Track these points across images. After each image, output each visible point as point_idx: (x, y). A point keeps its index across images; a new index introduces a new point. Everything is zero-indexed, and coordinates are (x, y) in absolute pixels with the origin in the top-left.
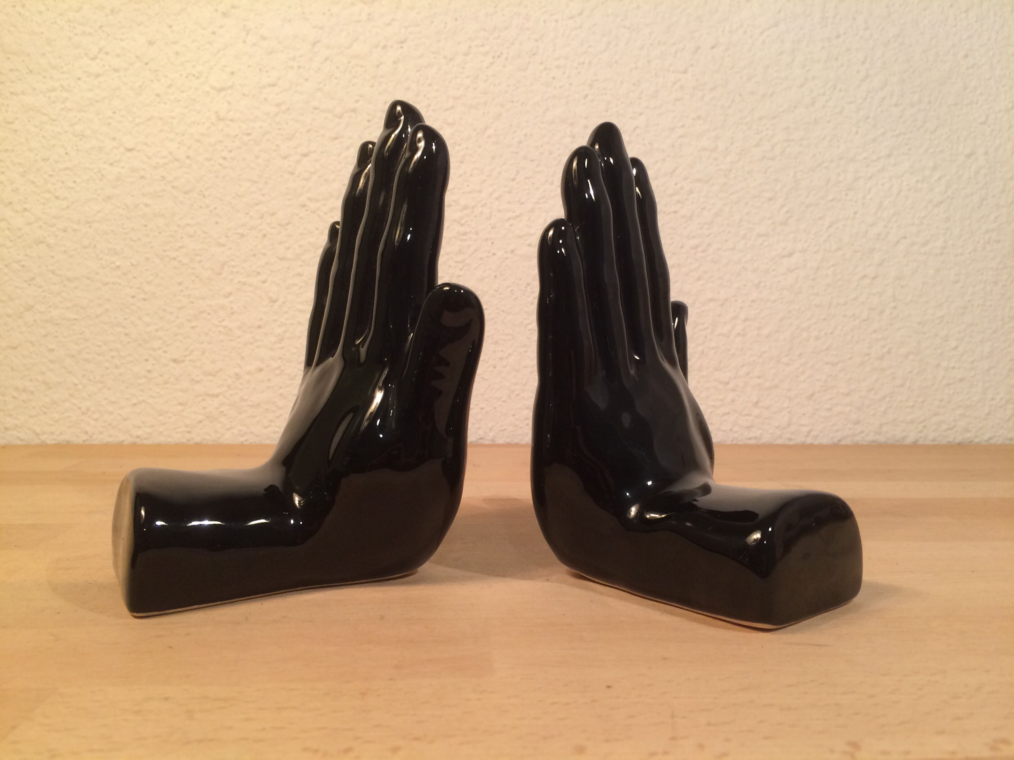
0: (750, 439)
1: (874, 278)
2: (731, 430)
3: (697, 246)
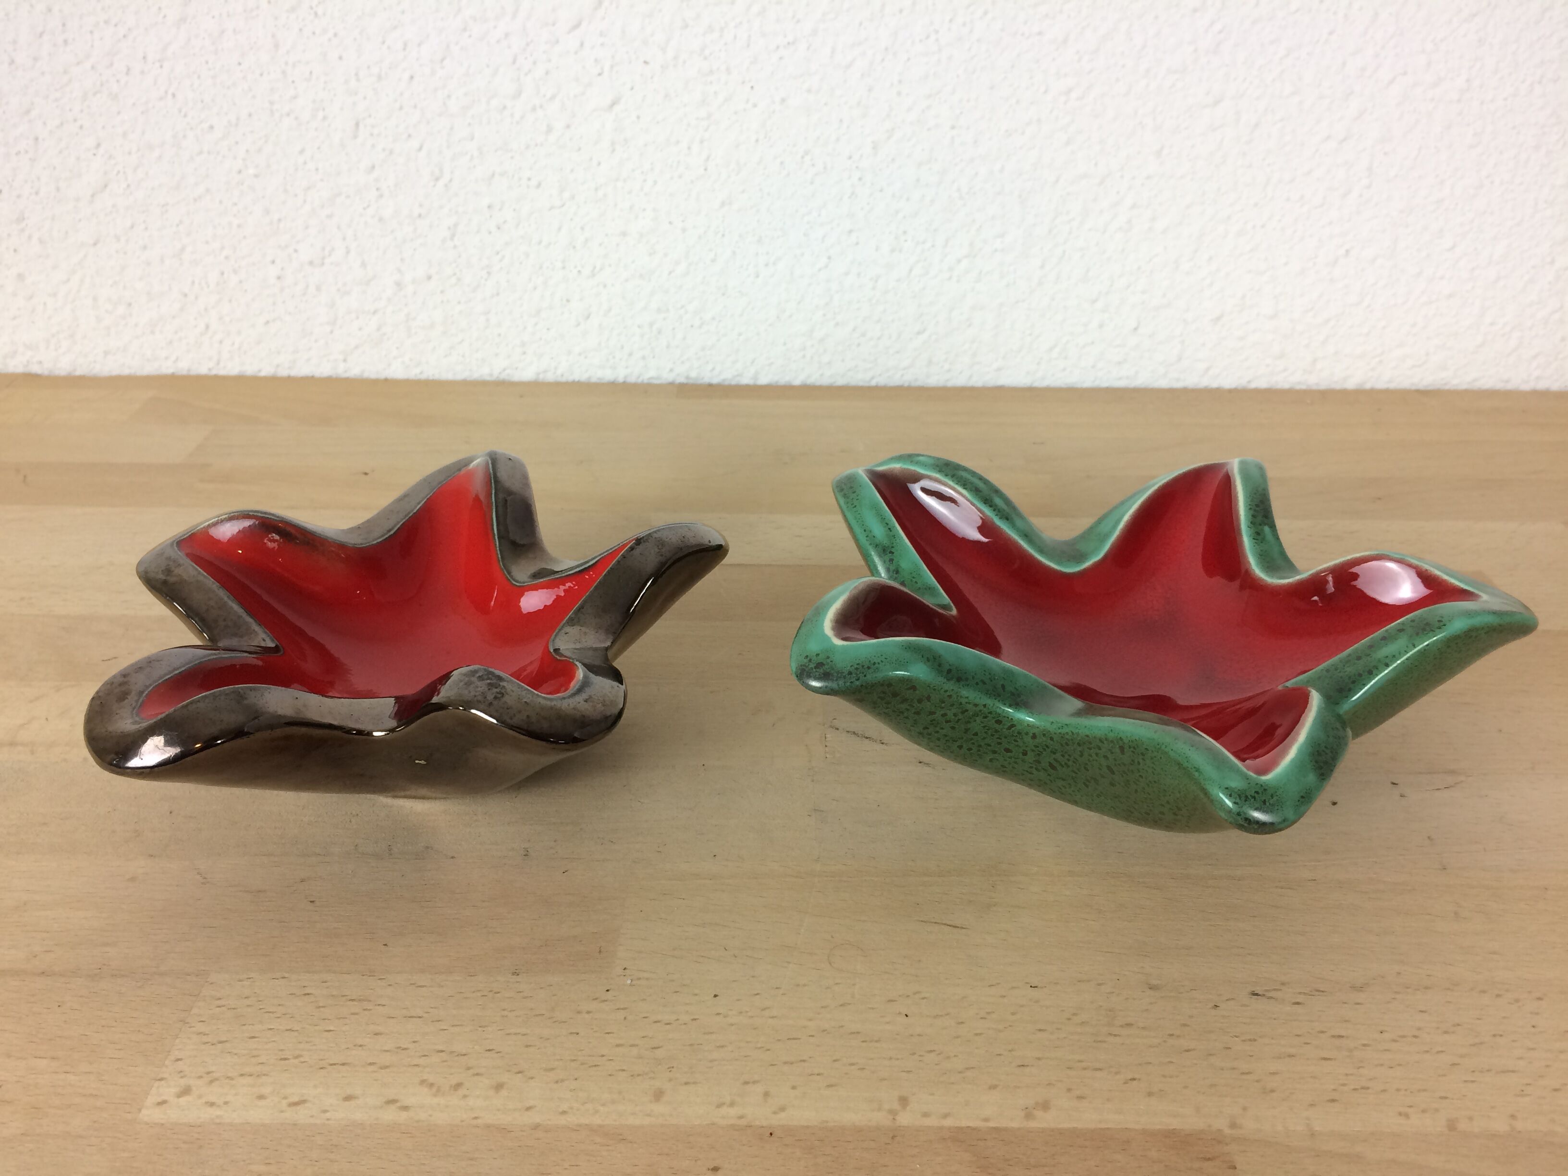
0: (1120, 379)
1: (1345, 139)
2: (1093, 367)
3: (1069, 91)
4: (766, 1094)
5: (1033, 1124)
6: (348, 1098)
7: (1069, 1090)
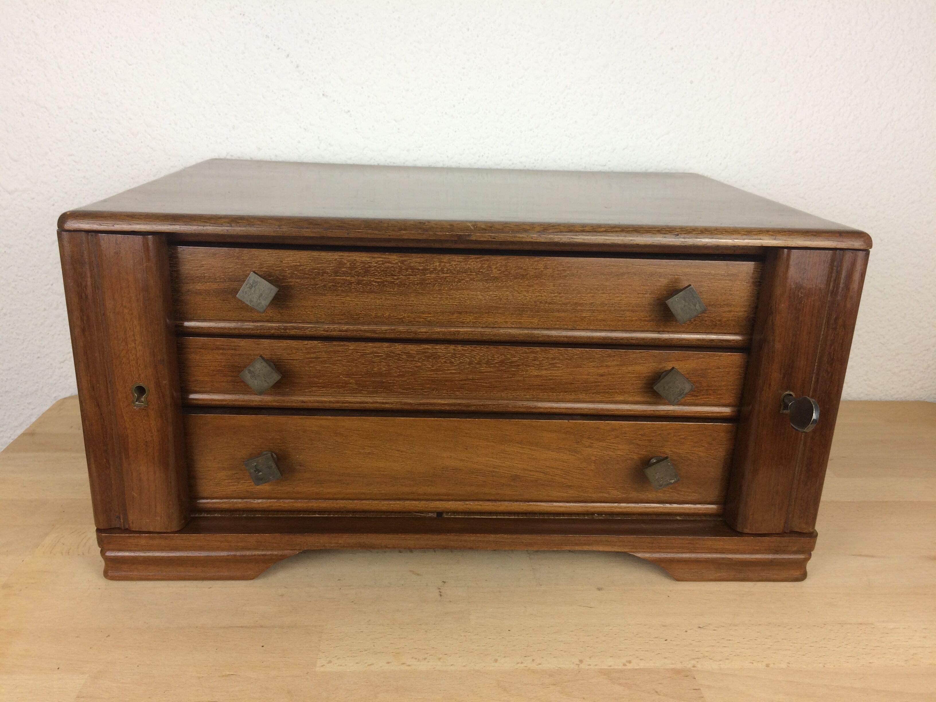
4: (533, 660)
5: (625, 667)
6: (388, 663)
7: (637, 657)
